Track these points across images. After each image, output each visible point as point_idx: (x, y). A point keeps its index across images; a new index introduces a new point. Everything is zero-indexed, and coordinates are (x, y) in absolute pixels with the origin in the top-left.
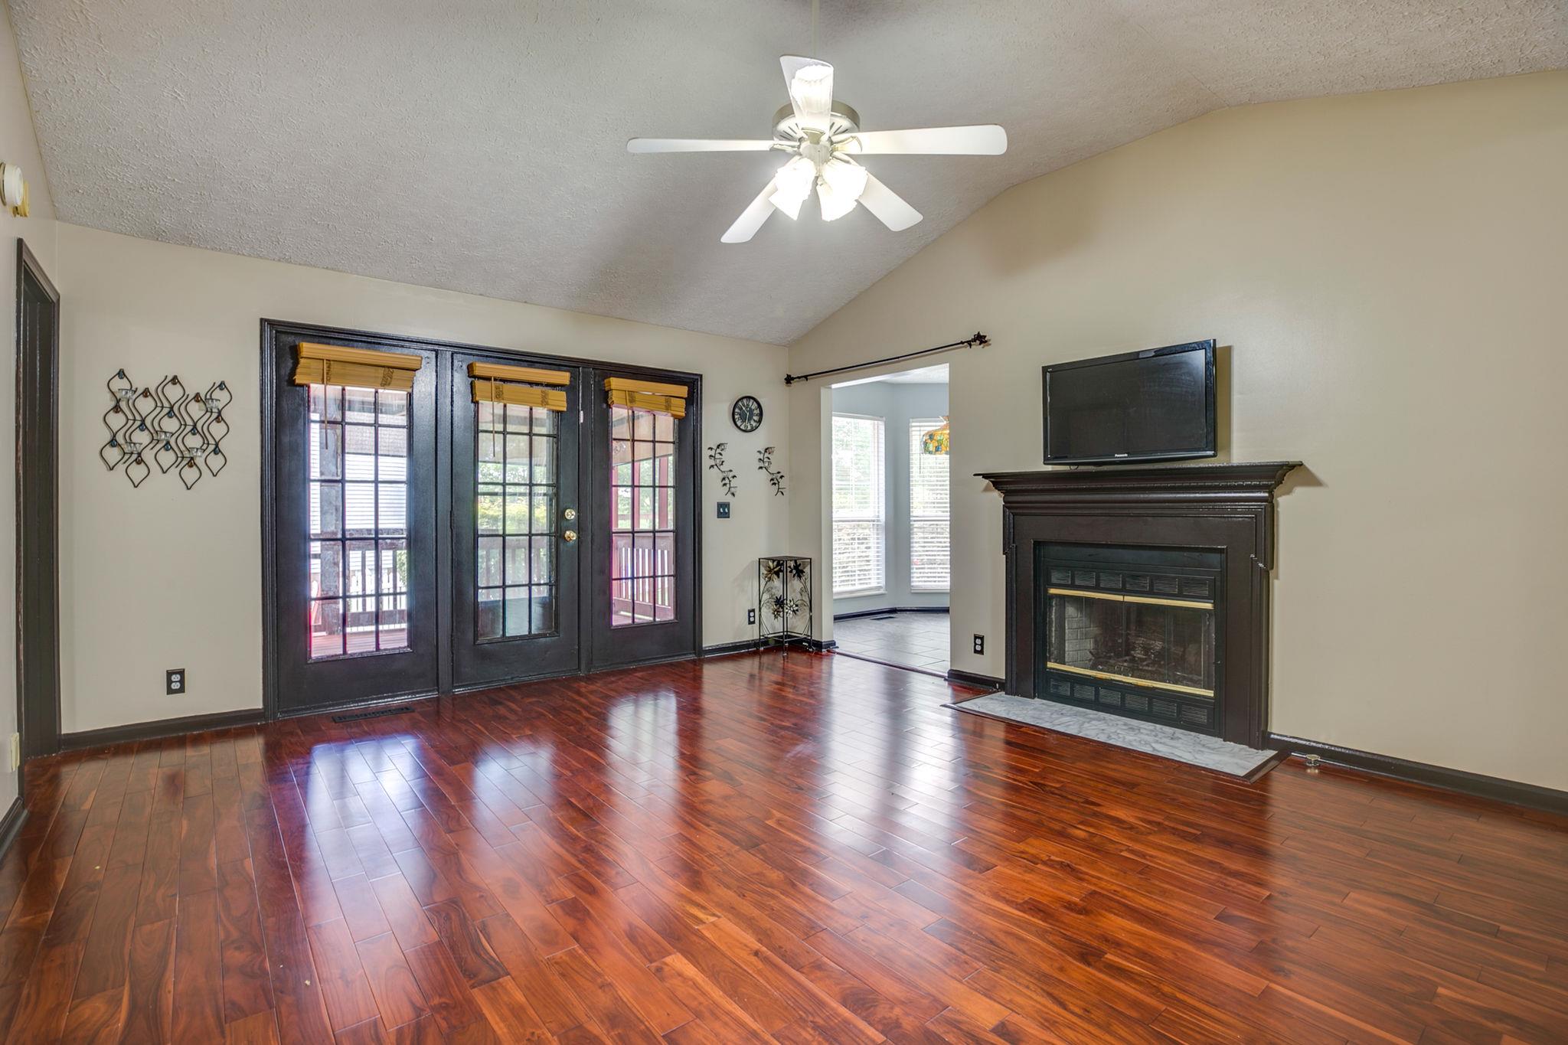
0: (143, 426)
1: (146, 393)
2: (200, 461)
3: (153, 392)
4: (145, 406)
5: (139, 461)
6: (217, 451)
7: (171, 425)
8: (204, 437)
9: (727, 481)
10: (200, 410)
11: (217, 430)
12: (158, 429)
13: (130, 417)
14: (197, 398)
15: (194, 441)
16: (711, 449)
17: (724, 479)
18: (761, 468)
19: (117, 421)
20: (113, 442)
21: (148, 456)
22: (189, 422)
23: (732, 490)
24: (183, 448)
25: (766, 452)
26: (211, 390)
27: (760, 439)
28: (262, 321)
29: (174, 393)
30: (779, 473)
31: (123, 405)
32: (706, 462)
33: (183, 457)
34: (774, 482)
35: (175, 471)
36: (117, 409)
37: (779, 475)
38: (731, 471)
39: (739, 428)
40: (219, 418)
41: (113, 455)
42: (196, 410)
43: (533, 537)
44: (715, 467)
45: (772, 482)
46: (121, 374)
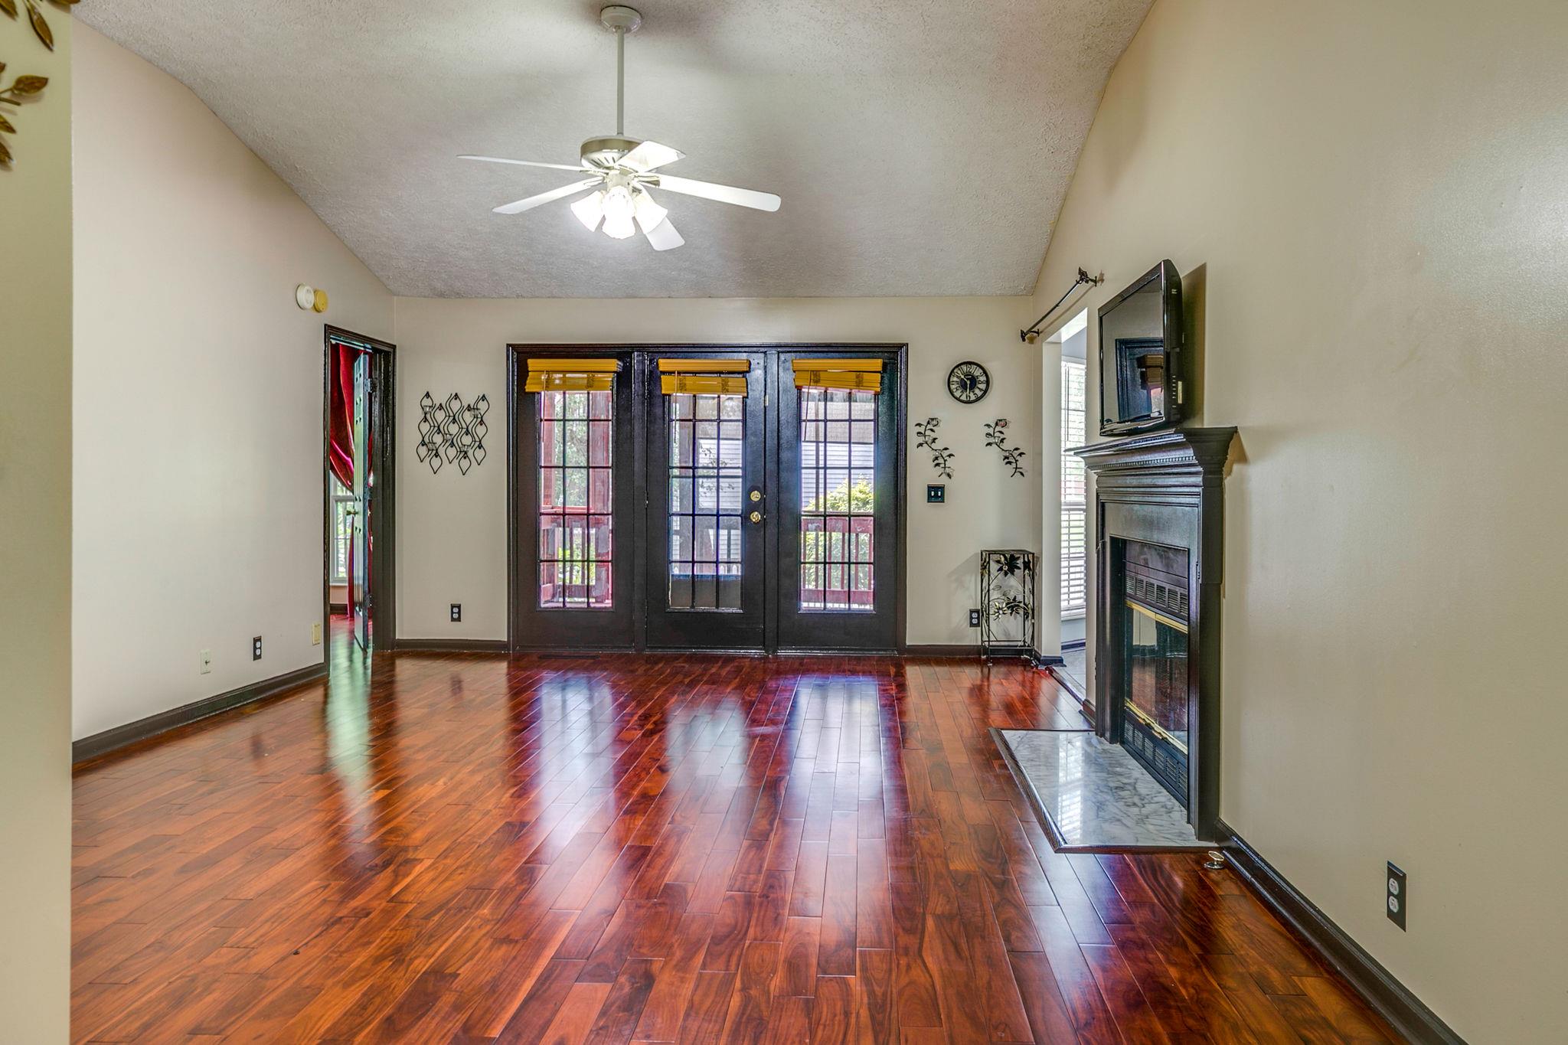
0: (439, 432)
1: (441, 407)
2: (470, 453)
3: (444, 406)
4: (440, 416)
5: (437, 455)
6: (480, 446)
7: (454, 429)
8: (473, 437)
9: (941, 461)
10: (471, 416)
11: (481, 430)
12: (447, 432)
13: (432, 425)
14: (469, 408)
15: (467, 440)
16: (919, 425)
17: (936, 458)
18: (989, 444)
19: (425, 427)
20: (423, 443)
21: (441, 451)
22: (464, 426)
23: (947, 470)
24: (460, 444)
25: (997, 424)
26: (477, 402)
27: (990, 409)
28: (508, 345)
29: (456, 406)
30: (1017, 449)
31: (428, 416)
32: (913, 439)
33: (461, 452)
34: (1008, 460)
35: (456, 461)
36: (425, 420)
37: (1018, 452)
38: (946, 449)
39: (958, 399)
40: (482, 423)
41: (423, 451)
42: (468, 416)
43: (720, 517)
44: (925, 445)
45: (1006, 460)
46: (428, 395)
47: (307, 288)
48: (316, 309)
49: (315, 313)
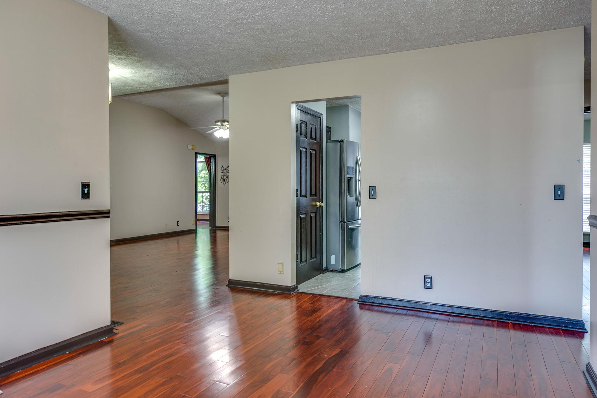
0: (225, 175)
3: (226, 169)
19: (222, 174)
20: (222, 178)
31: (223, 171)
46: (223, 166)
47: (190, 145)
48: (192, 149)
49: (192, 150)
